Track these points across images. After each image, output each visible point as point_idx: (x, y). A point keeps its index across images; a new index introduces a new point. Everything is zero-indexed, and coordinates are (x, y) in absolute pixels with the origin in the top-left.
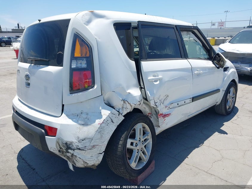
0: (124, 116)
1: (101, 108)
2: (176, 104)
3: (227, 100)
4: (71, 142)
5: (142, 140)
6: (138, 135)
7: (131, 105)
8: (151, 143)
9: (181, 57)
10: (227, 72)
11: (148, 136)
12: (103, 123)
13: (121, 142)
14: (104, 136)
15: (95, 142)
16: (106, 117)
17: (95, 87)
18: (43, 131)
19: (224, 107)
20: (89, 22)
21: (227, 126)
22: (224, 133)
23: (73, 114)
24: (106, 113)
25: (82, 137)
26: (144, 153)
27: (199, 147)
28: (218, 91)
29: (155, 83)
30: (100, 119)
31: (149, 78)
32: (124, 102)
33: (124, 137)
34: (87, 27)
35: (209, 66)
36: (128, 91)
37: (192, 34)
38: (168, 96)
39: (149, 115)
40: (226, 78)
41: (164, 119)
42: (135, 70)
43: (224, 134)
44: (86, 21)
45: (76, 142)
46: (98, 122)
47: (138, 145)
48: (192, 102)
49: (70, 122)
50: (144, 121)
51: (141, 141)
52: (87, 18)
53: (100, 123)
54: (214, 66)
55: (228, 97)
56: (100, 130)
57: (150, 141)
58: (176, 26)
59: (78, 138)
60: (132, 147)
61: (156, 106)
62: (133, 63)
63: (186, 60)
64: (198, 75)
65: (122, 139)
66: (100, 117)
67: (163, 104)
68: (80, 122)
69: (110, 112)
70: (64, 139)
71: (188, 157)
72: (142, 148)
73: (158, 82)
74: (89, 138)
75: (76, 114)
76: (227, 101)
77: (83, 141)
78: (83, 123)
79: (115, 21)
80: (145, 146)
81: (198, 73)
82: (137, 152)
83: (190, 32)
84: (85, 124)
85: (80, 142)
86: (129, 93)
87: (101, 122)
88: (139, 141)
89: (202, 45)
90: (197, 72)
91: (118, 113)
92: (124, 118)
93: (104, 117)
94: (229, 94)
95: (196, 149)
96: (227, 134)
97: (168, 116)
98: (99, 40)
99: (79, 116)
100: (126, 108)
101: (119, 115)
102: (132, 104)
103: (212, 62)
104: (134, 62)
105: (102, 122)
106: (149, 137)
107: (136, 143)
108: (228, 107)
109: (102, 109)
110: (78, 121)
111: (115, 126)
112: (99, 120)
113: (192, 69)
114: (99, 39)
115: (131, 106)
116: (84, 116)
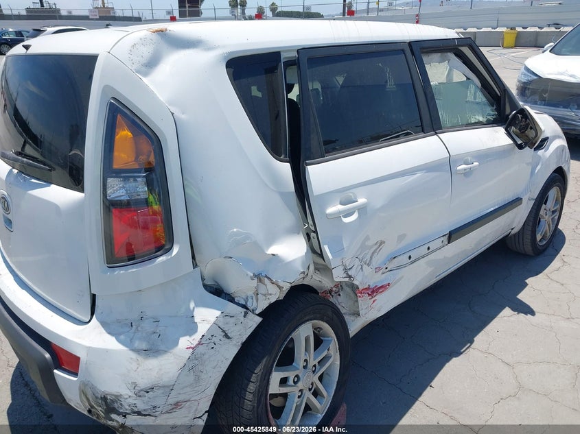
0: (259, 315)
1: (192, 305)
2: (404, 259)
3: (540, 219)
4: (116, 396)
5: (312, 362)
6: (300, 355)
7: (278, 286)
8: (338, 363)
9: (423, 131)
10: (543, 150)
11: (328, 350)
12: (199, 343)
13: (252, 387)
14: (203, 376)
15: (179, 394)
16: (208, 326)
17: (175, 250)
18: (47, 356)
19: (529, 237)
20: (151, 64)
21: (535, 290)
22: (527, 310)
23: (118, 321)
24: (207, 316)
25: (143, 383)
26: (316, 393)
27: (461, 353)
28: (517, 202)
29: (346, 220)
30: (190, 336)
31: (330, 210)
32: (260, 281)
33: (260, 373)
34: (145, 80)
35: (496, 144)
36: (271, 250)
37: (455, 58)
38: (382, 243)
39: (334, 289)
40: (539, 167)
41: (373, 299)
42: (292, 188)
43: (526, 313)
44: (144, 61)
45: (130, 397)
46: (185, 342)
47: (301, 379)
48: (449, 243)
49: (110, 343)
50: (318, 315)
51: (308, 366)
52: (146, 52)
53: (192, 346)
54: (511, 142)
55: (542, 212)
56: (194, 363)
57: (335, 361)
58: (410, 44)
59: (135, 385)
60: (283, 390)
61: (350, 277)
62: (285, 168)
63: (435, 136)
64: (466, 173)
65: (253, 378)
66: (191, 328)
67: (369, 265)
68: (137, 344)
69: (218, 313)
70: (98, 387)
71: (432, 384)
72: (312, 384)
73: (354, 217)
74: (164, 387)
75: (127, 320)
76: (540, 221)
77: (148, 392)
78: (144, 346)
79: (231, 53)
80: (321, 378)
81: (465, 170)
82: (299, 397)
83: (449, 54)
84: (151, 351)
85: (140, 396)
86: (273, 255)
87: (195, 343)
88: (305, 367)
89: (480, 85)
90: (464, 166)
91: (243, 310)
92: (259, 320)
93: (203, 329)
94: (544, 205)
95: (454, 359)
96: (532, 313)
97: (381, 292)
98: (183, 117)
99: (134, 327)
100: (264, 295)
101: (245, 316)
102: (281, 284)
103: (506, 130)
104: (289, 164)
105: (197, 343)
106: (333, 349)
107: (296, 376)
108: (539, 237)
109: (197, 305)
110: (131, 340)
111: (235, 345)
112: (187, 338)
113: (450, 162)
114: (183, 114)
115: (280, 288)
116: (147, 326)
